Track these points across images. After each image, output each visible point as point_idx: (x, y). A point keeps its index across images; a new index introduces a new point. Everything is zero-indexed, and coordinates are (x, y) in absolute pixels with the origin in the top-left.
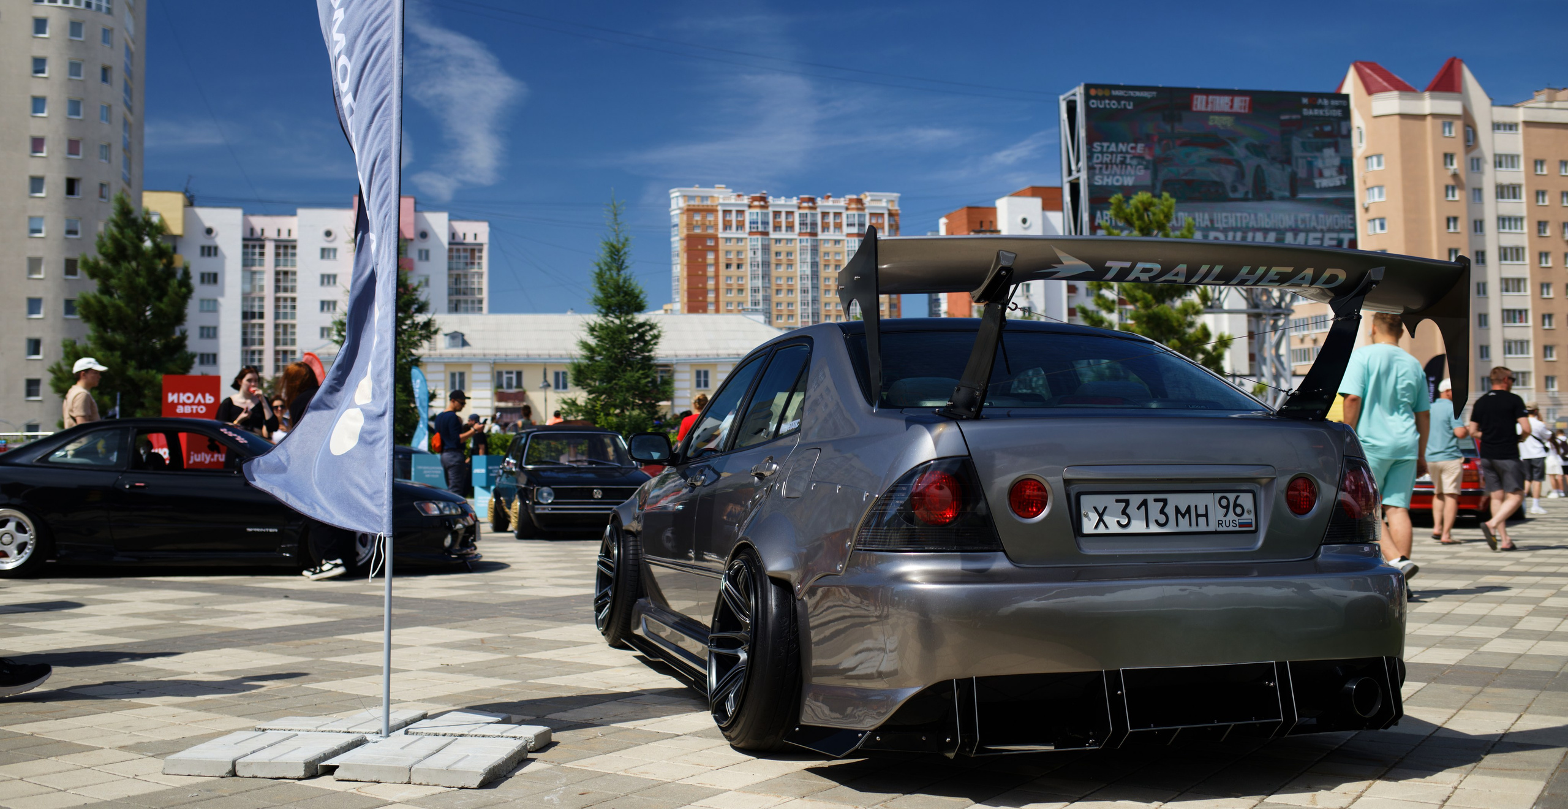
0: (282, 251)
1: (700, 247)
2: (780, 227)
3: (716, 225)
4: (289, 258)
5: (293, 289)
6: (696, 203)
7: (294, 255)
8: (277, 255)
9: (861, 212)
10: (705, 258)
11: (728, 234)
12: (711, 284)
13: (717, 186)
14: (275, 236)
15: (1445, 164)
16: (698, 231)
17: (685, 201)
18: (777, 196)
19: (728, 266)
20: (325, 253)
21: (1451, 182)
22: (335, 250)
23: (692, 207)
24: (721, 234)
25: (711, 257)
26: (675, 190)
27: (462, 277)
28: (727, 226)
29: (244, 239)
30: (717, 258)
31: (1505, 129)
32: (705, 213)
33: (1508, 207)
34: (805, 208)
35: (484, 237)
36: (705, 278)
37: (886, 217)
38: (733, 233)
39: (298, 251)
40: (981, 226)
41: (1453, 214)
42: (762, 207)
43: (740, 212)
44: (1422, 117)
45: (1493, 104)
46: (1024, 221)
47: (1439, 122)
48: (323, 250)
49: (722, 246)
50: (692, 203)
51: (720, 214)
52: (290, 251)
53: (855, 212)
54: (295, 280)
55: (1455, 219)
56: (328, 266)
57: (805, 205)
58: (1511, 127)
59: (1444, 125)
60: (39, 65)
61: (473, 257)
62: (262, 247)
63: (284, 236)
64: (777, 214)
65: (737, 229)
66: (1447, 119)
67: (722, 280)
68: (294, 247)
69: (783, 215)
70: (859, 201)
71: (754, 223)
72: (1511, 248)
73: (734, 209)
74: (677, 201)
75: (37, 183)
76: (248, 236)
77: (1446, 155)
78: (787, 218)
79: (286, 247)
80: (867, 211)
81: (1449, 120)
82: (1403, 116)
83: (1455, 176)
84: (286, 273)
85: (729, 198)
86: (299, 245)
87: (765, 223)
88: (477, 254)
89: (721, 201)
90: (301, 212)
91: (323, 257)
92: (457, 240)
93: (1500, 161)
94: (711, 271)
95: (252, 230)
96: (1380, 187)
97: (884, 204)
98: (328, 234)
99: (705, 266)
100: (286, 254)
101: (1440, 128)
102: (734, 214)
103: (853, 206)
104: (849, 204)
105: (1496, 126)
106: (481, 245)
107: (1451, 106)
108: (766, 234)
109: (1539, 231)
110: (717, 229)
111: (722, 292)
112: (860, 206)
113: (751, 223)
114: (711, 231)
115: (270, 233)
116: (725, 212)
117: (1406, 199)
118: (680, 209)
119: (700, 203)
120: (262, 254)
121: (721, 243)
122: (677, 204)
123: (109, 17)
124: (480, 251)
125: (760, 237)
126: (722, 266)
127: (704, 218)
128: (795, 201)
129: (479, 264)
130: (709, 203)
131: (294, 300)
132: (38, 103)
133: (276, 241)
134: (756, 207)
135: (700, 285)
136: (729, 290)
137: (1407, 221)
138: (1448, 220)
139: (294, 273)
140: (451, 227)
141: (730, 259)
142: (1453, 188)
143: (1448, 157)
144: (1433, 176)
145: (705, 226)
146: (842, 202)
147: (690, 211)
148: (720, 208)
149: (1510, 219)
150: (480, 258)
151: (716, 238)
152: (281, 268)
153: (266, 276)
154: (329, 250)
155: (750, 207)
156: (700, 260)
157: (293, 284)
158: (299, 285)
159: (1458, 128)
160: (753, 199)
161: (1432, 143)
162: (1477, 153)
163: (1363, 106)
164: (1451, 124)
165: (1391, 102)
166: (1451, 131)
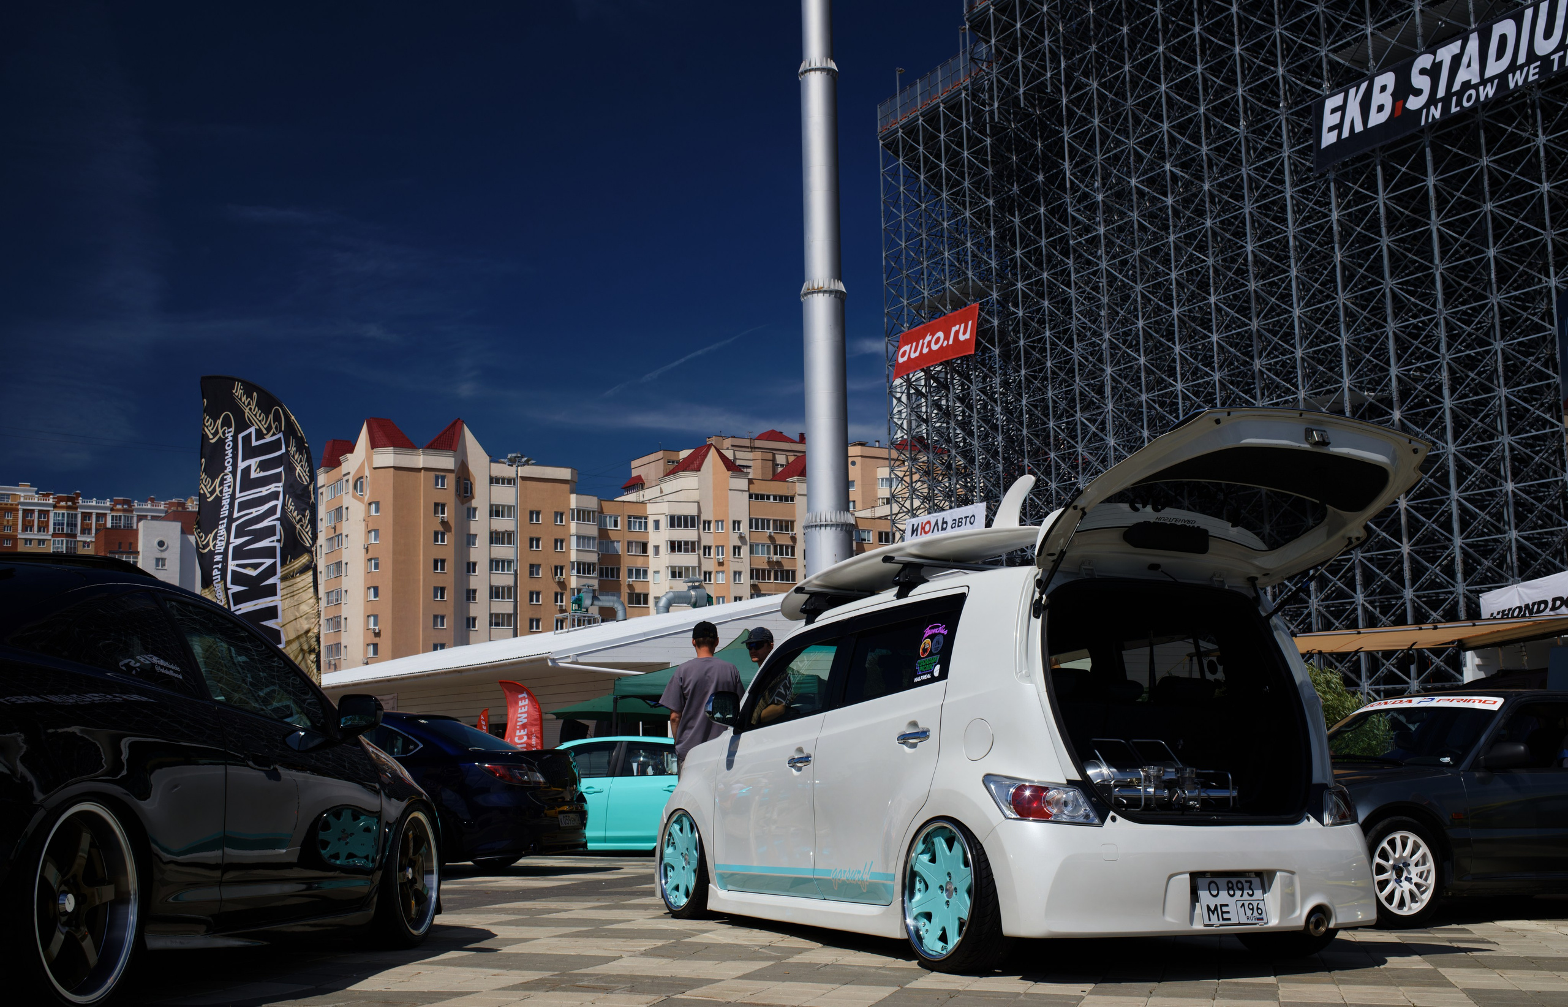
2: (90, 530)
15: (436, 512)
18: (88, 496)
21: (440, 529)
31: (503, 483)
33: (503, 551)
34: (118, 510)
38: (34, 535)
40: (120, 548)
41: (440, 556)
42: (68, 508)
43: (44, 513)
44: (419, 470)
45: (492, 461)
47: (433, 474)
51: (20, 513)
55: (443, 561)
57: (119, 507)
58: (509, 481)
59: (437, 478)
64: (86, 516)
65: (39, 530)
66: (440, 474)
69: (94, 516)
71: (59, 524)
72: (503, 588)
73: (37, 509)
77: (436, 505)
78: (97, 520)
81: (442, 474)
82: (396, 468)
83: (444, 523)
85: (32, 497)
87: (72, 525)
93: (496, 511)
96: (376, 531)
101: (432, 481)
102: (36, 514)
105: (493, 480)
107: (446, 461)
108: (75, 536)
109: (531, 573)
113: (55, 524)
117: (395, 542)
125: (65, 539)
128: (108, 503)
134: (62, 507)
137: (395, 562)
138: (436, 562)
142: (443, 535)
143: (439, 507)
144: (424, 523)
148: (21, 508)
149: (503, 561)
155: (55, 507)
159: (451, 480)
160: (60, 499)
161: (424, 493)
162: (474, 503)
163: (369, 458)
164: (443, 478)
165: (387, 457)
166: (443, 485)
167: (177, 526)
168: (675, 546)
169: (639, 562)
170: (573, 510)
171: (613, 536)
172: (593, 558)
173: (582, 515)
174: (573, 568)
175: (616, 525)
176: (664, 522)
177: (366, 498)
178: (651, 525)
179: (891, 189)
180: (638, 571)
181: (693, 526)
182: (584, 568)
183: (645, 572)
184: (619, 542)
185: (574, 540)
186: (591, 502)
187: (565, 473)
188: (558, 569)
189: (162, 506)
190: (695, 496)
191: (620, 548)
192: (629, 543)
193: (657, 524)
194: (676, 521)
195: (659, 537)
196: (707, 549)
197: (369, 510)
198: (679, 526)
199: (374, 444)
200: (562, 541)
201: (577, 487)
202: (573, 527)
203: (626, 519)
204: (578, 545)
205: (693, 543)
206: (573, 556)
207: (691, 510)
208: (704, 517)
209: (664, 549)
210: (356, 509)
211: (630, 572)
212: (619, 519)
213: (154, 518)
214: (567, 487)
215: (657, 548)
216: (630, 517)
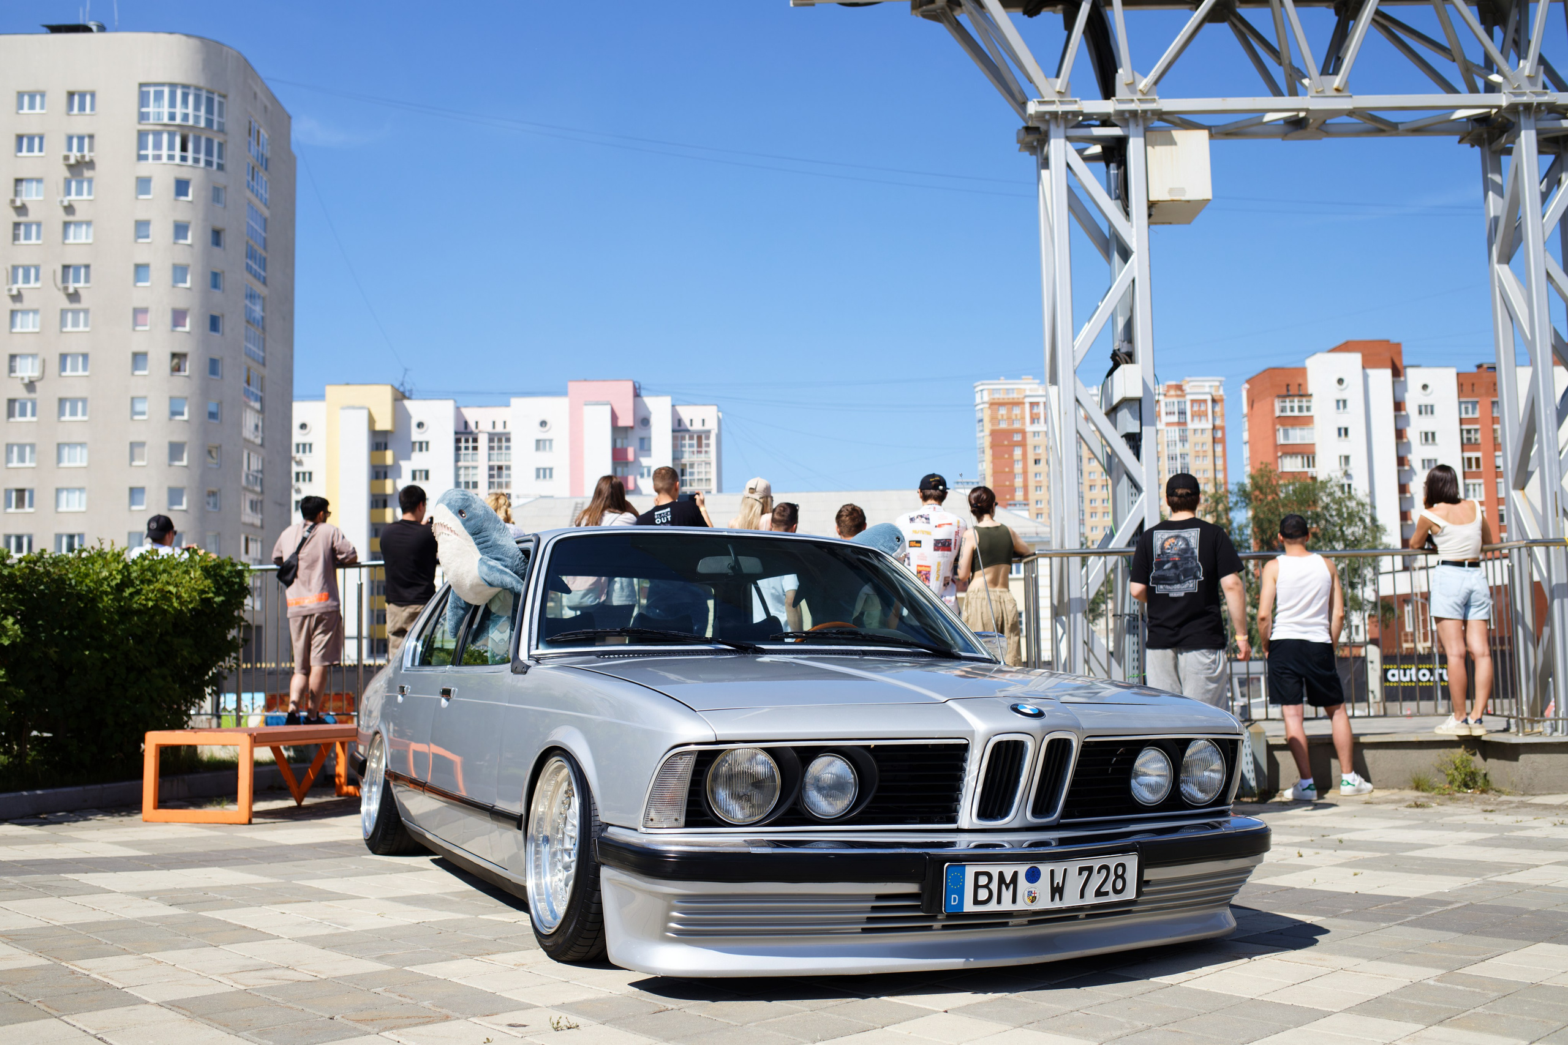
0: (496, 444)
1: (1006, 443)
3: (1023, 418)
4: (504, 451)
5: (507, 485)
6: (999, 396)
7: (508, 448)
8: (491, 448)
9: (1181, 399)
10: (1011, 455)
11: (1036, 428)
12: (1019, 482)
13: (1023, 377)
14: (490, 429)
16: (1003, 425)
17: (989, 394)
19: (1036, 462)
20: (539, 444)
22: (551, 441)
23: (996, 401)
24: (1030, 428)
25: (1018, 452)
26: (979, 383)
27: (688, 466)
28: (1034, 419)
29: (456, 433)
30: (1025, 455)
32: (1010, 406)
35: (712, 425)
36: (1012, 475)
37: (1210, 403)
39: (512, 444)
46: (1340, 381)
48: (538, 441)
49: (1031, 441)
50: (997, 396)
52: (504, 444)
53: (1176, 400)
54: (509, 476)
56: (543, 459)
60: (142, 228)
61: (700, 445)
62: (475, 440)
63: (499, 429)
67: (1031, 476)
68: (508, 440)
70: (1179, 387)
75: (139, 359)
76: (462, 429)
79: (500, 440)
80: (1189, 397)
84: (500, 468)
86: (513, 438)
88: (704, 442)
89: (1028, 393)
90: (514, 401)
91: (538, 448)
92: (682, 427)
94: (1018, 468)
95: (466, 423)
97: (1207, 390)
98: (543, 423)
99: (1012, 462)
100: (500, 448)
103: (1172, 392)
104: (1168, 391)
106: (708, 432)
110: (1024, 424)
111: (1031, 489)
112: (1179, 393)
114: (1017, 425)
115: (485, 427)
116: (1032, 404)
119: (1006, 397)
120: (475, 448)
121: (1029, 436)
122: (982, 398)
123: (220, 173)
124: (708, 438)
126: (1031, 462)
127: (1010, 411)
129: (706, 452)
130: (1015, 396)
131: (509, 496)
132: (141, 270)
133: (490, 434)
135: (1007, 483)
136: (1038, 487)
139: (508, 468)
140: (674, 413)
141: (1039, 454)
145: (1010, 420)
150: (708, 445)
151: (1023, 433)
152: (496, 463)
153: (479, 471)
154: (545, 441)
156: (1006, 456)
157: (508, 480)
158: (514, 480)
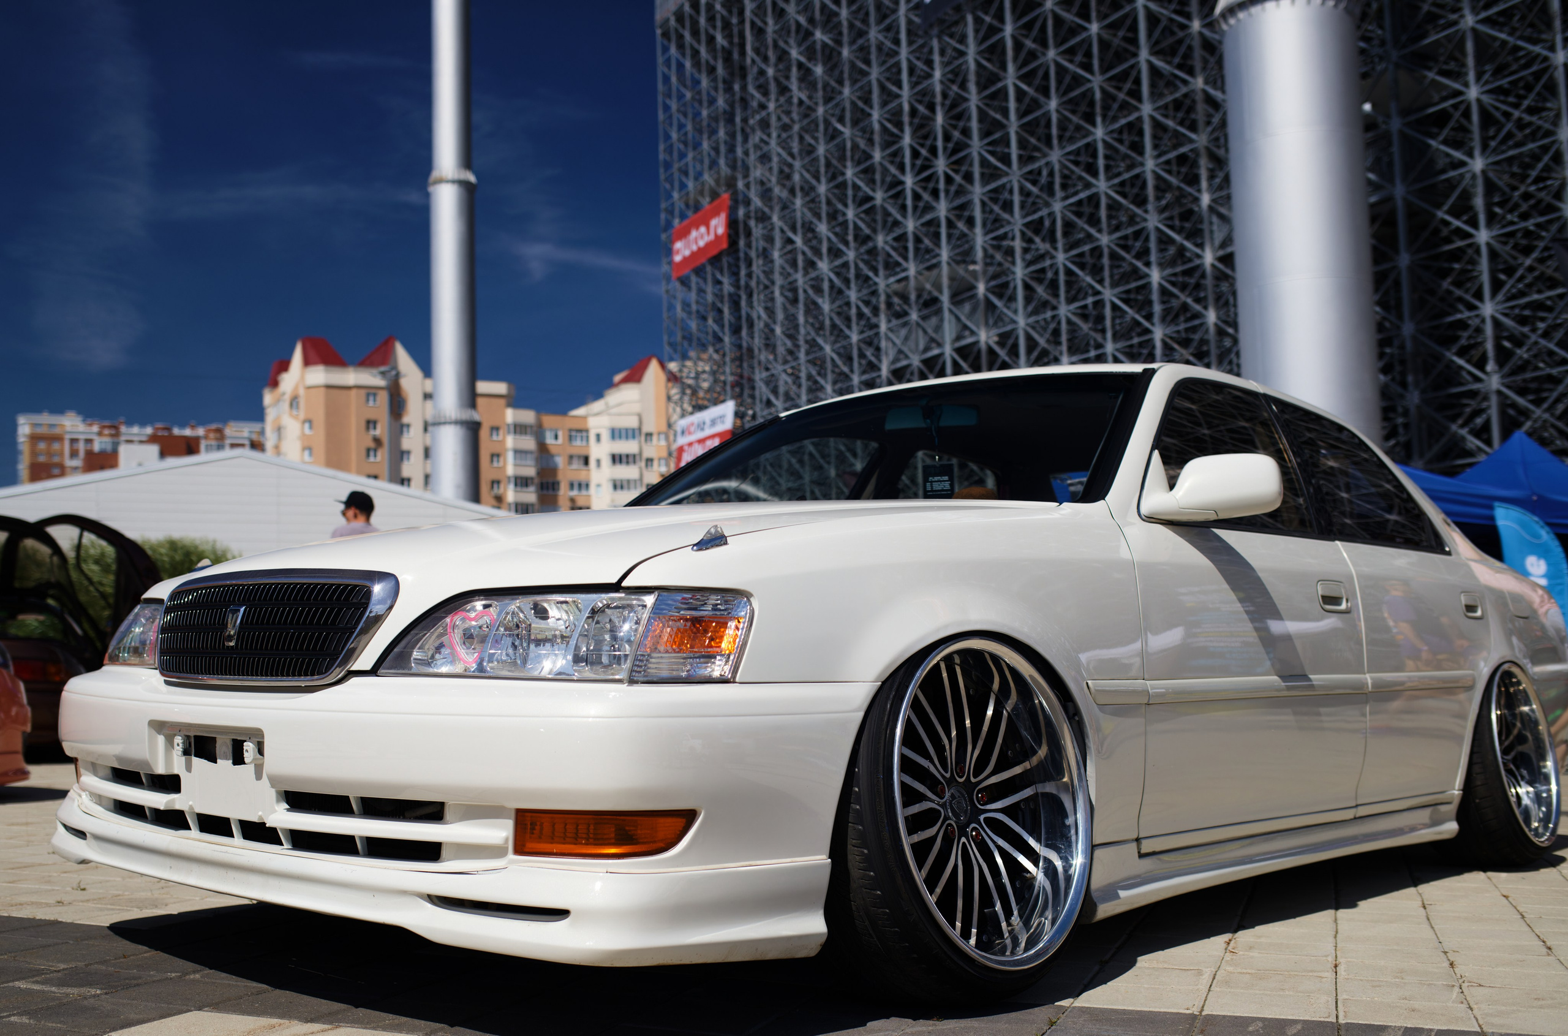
15: (368, 428)
18: (130, 423)
21: (372, 445)
42: (112, 435)
43: (89, 441)
44: (349, 388)
45: (425, 377)
47: (363, 392)
51: (68, 442)
59: (368, 395)
66: (370, 392)
73: (82, 437)
74: (24, 427)
77: (368, 422)
81: (374, 391)
82: (329, 387)
83: (378, 441)
85: (78, 426)
93: (431, 427)
96: (310, 448)
101: (363, 398)
102: (82, 442)
105: (428, 396)
107: (375, 378)
117: (328, 459)
118: (25, 436)
134: (105, 435)
142: (375, 450)
143: (371, 424)
144: (355, 439)
146: (200, 432)
147: (34, 438)
148: (68, 437)
155: (99, 434)
159: (383, 398)
160: (103, 427)
161: (356, 410)
162: (406, 420)
163: (302, 378)
164: (375, 395)
165: (319, 375)
166: (375, 400)
167: (154, 449)
168: (616, 459)
169: (582, 476)
170: (508, 425)
171: (553, 450)
172: (530, 471)
173: (519, 429)
174: (509, 482)
175: (556, 437)
176: (605, 436)
177: (302, 416)
178: (592, 438)
179: (666, 79)
180: (580, 485)
181: (634, 437)
182: (522, 482)
183: (587, 486)
184: (559, 455)
185: (510, 456)
186: (528, 416)
187: (501, 388)
188: (495, 483)
189: (149, 430)
190: (636, 408)
191: (560, 461)
192: (571, 457)
193: (598, 437)
194: (616, 434)
195: (600, 451)
196: (649, 461)
197: (303, 429)
198: (620, 437)
199: (307, 362)
200: (498, 455)
201: (514, 401)
202: (510, 441)
203: (567, 433)
204: (515, 458)
205: (634, 456)
206: (510, 470)
207: (633, 422)
208: (646, 429)
209: (606, 461)
210: (293, 428)
211: (572, 486)
212: (560, 434)
213: (141, 442)
214: (502, 402)
215: (598, 462)
216: (570, 430)
